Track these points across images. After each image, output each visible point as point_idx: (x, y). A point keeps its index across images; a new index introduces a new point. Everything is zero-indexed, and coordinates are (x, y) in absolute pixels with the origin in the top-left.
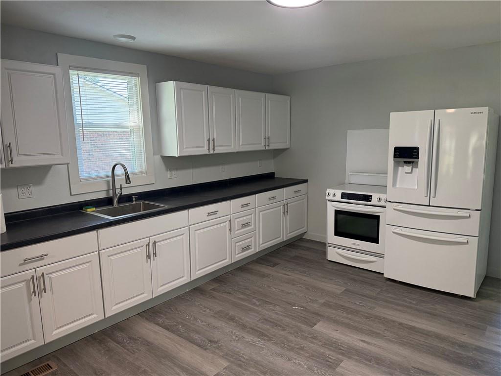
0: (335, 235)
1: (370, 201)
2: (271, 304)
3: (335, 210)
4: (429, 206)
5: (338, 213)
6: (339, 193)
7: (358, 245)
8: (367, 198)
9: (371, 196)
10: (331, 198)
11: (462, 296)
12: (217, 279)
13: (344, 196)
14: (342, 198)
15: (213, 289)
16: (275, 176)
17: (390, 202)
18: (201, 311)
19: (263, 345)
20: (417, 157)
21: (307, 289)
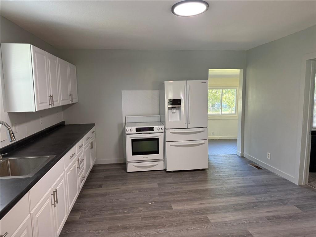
0: (132, 155)
1: (154, 131)
2: (134, 208)
3: (132, 139)
4: (187, 128)
5: (133, 141)
6: (134, 129)
7: (147, 157)
8: (152, 129)
9: (154, 128)
10: (129, 132)
11: (202, 169)
12: (74, 210)
13: (137, 130)
14: (136, 131)
15: (80, 217)
16: (65, 124)
17: (167, 129)
18: (96, 234)
19: (165, 231)
20: (180, 104)
21: (140, 191)
